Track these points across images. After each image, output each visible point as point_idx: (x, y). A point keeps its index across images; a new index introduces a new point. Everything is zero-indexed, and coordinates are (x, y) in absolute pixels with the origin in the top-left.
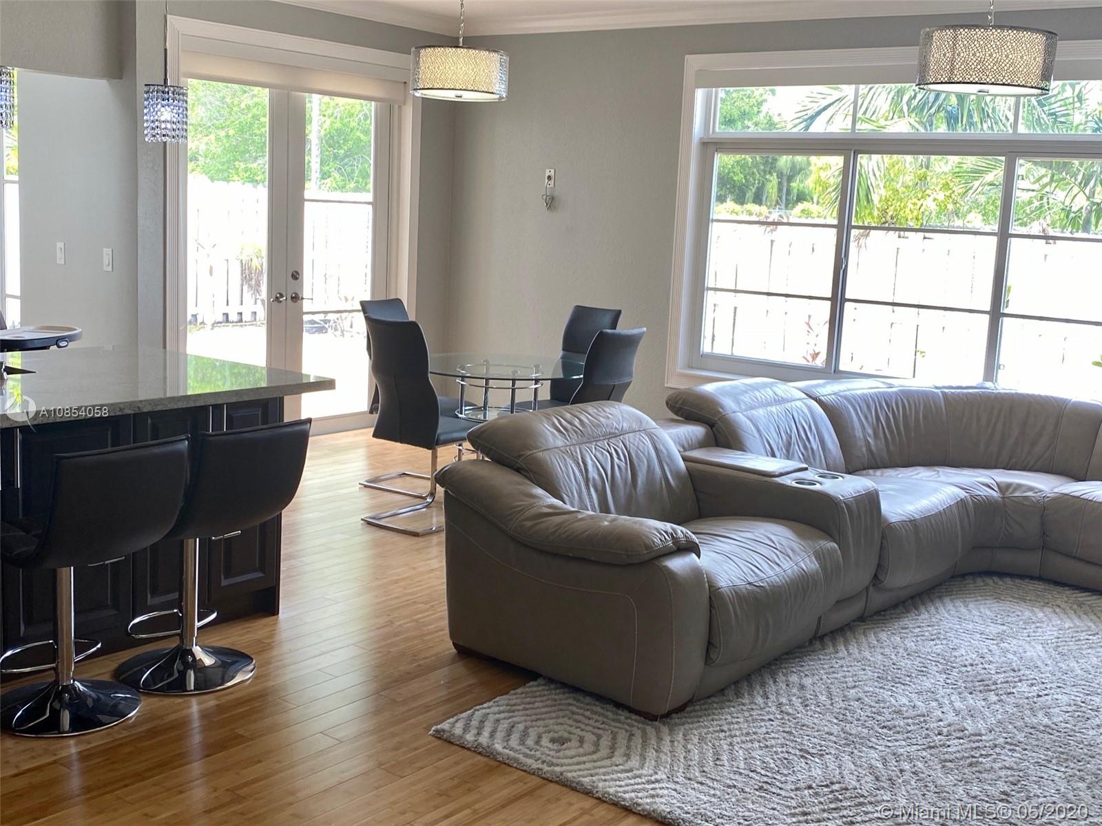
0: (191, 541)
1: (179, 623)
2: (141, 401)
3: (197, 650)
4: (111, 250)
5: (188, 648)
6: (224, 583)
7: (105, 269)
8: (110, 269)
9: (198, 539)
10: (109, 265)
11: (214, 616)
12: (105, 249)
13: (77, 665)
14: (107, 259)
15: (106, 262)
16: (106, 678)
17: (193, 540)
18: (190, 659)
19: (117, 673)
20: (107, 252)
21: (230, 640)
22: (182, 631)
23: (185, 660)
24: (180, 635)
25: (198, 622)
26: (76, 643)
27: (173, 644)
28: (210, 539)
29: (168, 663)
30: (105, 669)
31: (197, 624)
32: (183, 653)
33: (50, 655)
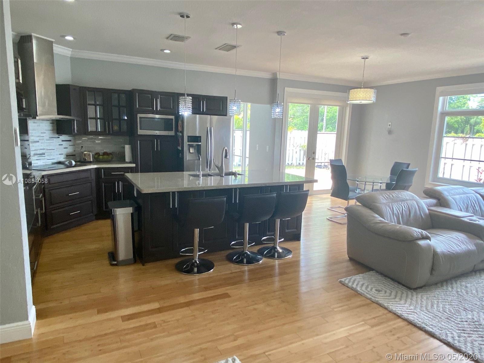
0: (277, 220)
1: (274, 240)
3: (278, 248)
5: (276, 247)
6: (286, 231)
7: (267, 151)
9: (279, 219)
11: (283, 239)
13: (248, 247)
15: (267, 149)
16: (256, 251)
18: (276, 250)
19: (259, 251)
20: (268, 147)
22: (274, 242)
26: (248, 242)
27: (272, 245)
28: (282, 219)
29: (271, 250)
30: (256, 249)
31: (278, 241)
32: (274, 248)
33: (242, 244)
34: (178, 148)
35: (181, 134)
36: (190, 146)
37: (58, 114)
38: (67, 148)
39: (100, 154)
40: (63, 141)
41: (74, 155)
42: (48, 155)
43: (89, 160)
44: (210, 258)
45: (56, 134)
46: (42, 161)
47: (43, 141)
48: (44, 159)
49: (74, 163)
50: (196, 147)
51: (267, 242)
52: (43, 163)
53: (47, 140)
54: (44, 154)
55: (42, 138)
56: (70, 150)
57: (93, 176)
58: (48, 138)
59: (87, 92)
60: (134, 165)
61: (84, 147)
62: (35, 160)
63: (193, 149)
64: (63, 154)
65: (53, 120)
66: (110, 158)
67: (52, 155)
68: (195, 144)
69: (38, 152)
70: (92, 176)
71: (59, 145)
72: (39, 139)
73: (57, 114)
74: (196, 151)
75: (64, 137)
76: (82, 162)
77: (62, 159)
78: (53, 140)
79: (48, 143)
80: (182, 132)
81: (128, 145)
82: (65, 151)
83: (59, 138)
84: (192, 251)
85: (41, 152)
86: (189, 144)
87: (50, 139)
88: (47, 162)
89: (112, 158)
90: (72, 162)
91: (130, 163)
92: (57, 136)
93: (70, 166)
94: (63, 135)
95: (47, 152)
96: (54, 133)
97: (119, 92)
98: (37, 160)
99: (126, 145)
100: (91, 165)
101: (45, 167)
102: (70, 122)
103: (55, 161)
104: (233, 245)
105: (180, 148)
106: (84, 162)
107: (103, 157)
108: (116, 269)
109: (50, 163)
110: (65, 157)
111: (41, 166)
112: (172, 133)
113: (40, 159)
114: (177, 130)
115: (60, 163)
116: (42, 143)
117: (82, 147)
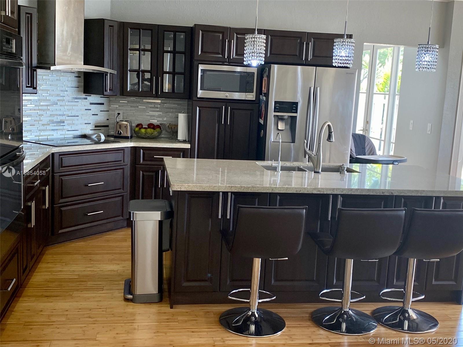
0: (412, 260)
1: (402, 296)
2: (393, 190)
3: (411, 312)
4: (431, 124)
5: (406, 309)
6: (434, 282)
7: (428, 133)
8: (430, 133)
9: (416, 259)
10: (429, 131)
11: (423, 297)
12: (429, 124)
13: (351, 303)
14: (429, 128)
15: (428, 129)
16: (368, 313)
17: (413, 259)
18: (407, 315)
19: (374, 312)
20: (429, 125)
21: (432, 311)
22: (404, 300)
23: (405, 315)
24: (403, 302)
25: (413, 298)
26: (351, 293)
27: (401, 305)
28: (423, 260)
29: (396, 315)
30: (368, 309)
31: (412, 300)
32: (404, 311)
33: (340, 295)
34: (260, 122)
35: (264, 98)
36: (279, 119)
37: (85, 63)
38: (97, 115)
39: (144, 127)
40: (91, 104)
41: (107, 126)
42: (68, 124)
43: (126, 135)
44: (281, 311)
45: (83, 93)
46: (60, 132)
47: (63, 103)
48: (62, 130)
49: (103, 138)
50: (289, 120)
51: (391, 299)
52: (61, 135)
53: (69, 102)
54: (64, 122)
55: (62, 98)
56: (101, 118)
57: (128, 160)
58: (70, 98)
59: (129, 30)
60: (188, 146)
61: (121, 114)
62: (50, 130)
63: (284, 124)
64: (90, 124)
65: (79, 72)
66: (156, 133)
67: (74, 124)
68: (286, 115)
69: (55, 119)
70: (126, 159)
71: (86, 110)
72: (58, 100)
73: (83, 63)
74: (288, 127)
75: (94, 98)
76: (115, 137)
77: (88, 130)
78: (78, 102)
79: (70, 106)
80: (267, 95)
81: (183, 113)
82: (93, 120)
83: (86, 99)
84: (247, 295)
85: (60, 118)
86: (277, 116)
87: (74, 100)
88: (67, 134)
89: (160, 133)
90: (100, 136)
91: (184, 142)
92: (84, 96)
93: (98, 142)
94: (92, 95)
95: (67, 120)
96: (79, 91)
97: (176, 30)
98: (52, 130)
99: (181, 113)
100: (128, 142)
101: (63, 141)
102: (102, 75)
103: (79, 133)
104: (324, 295)
105: (262, 121)
106: (119, 137)
107: (146, 131)
108: (131, 308)
109: (71, 136)
110: (93, 128)
111: (57, 139)
112: (251, 96)
113: (57, 130)
114: (259, 92)
115: (84, 136)
116: (61, 106)
117: (119, 114)
